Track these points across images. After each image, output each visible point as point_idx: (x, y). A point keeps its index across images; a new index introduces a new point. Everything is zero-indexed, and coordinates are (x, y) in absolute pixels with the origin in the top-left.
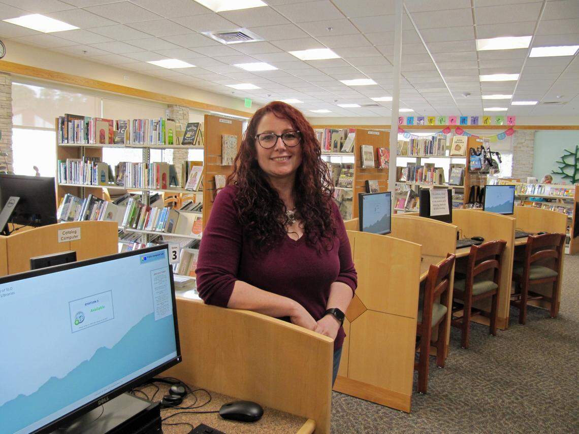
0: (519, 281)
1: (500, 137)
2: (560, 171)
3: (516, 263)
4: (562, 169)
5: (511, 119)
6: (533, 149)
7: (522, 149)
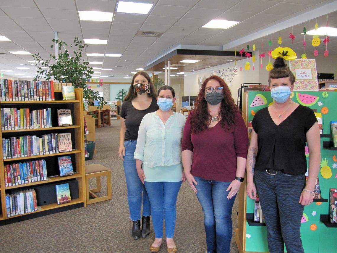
0: (102, 119)
1: (98, 86)
2: (118, 98)
3: (101, 116)
4: (119, 97)
5: (101, 80)
6: (109, 90)
7: (106, 90)
